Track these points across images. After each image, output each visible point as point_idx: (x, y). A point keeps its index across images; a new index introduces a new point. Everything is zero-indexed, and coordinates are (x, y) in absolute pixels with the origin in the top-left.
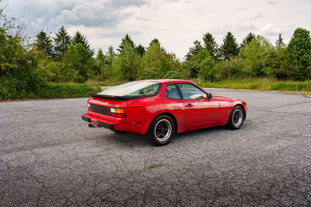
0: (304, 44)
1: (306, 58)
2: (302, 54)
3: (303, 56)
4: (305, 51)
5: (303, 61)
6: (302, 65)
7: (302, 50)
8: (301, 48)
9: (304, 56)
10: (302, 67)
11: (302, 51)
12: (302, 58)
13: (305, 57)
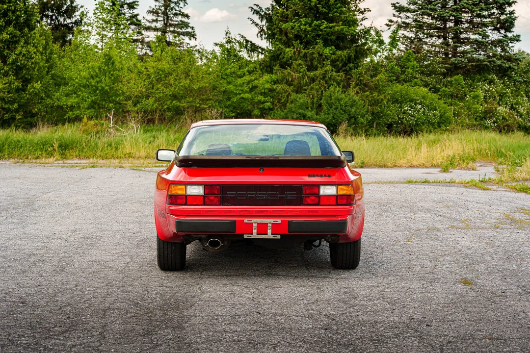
0: (14, 12)
1: (24, 55)
2: (11, 44)
3: (16, 48)
4: (18, 33)
5: (17, 66)
6: (16, 79)
7: (11, 29)
8: (8, 23)
9: (19, 49)
10: (16, 84)
11: (11, 34)
12: (14, 56)
13: (21, 53)
